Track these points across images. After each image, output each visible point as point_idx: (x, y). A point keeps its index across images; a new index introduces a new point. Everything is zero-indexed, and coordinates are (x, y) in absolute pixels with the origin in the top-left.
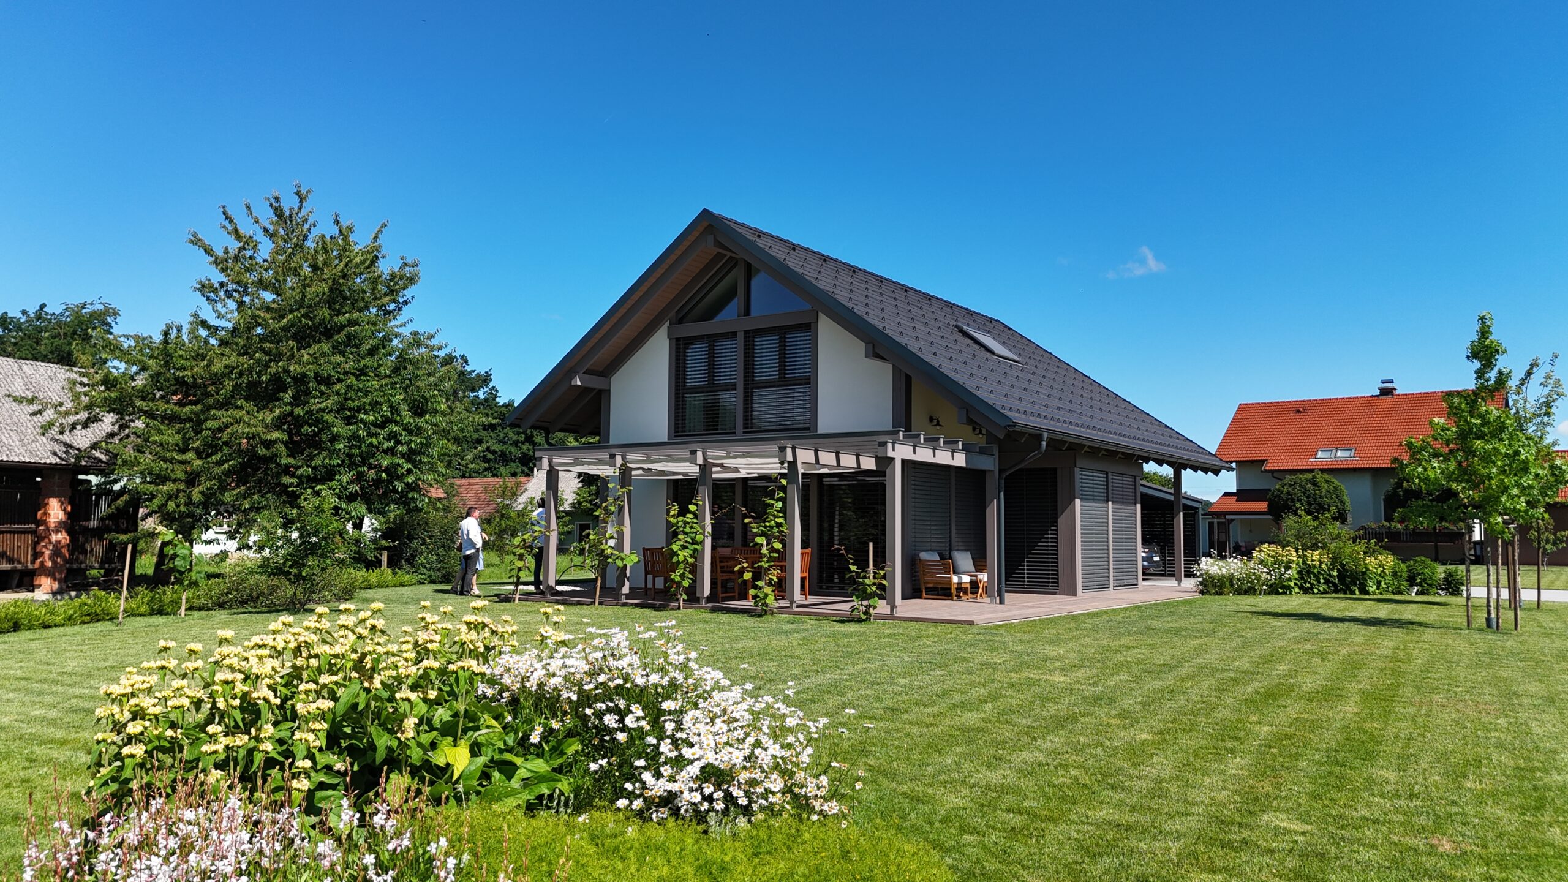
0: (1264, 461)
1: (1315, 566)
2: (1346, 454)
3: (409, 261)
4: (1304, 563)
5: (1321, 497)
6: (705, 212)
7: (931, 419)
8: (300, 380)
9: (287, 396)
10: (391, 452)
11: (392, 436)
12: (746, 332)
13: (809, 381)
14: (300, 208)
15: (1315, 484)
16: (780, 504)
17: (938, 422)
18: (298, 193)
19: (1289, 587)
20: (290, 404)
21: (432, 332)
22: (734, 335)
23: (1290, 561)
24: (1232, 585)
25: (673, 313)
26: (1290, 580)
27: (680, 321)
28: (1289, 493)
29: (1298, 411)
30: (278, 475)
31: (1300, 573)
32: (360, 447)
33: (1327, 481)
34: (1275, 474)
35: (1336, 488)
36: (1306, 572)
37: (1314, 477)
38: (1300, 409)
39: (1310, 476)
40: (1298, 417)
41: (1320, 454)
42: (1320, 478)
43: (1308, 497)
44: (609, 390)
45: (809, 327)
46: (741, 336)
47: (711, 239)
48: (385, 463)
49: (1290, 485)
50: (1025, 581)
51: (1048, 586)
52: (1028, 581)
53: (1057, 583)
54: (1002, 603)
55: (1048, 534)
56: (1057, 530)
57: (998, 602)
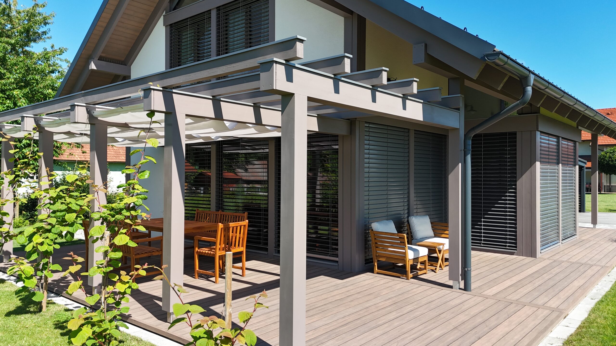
25: (165, 3)
27: (171, 8)
28: (610, 157)
38: (609, 113)
40: (609, 117)
44: (130, 76)
50: (481, 240)
51: (506, 246)
52: (484, 240)
53: (516, 243)
54: (466, 288)
55: (506, 196)
56: (515, 193)
57: (462, 286)
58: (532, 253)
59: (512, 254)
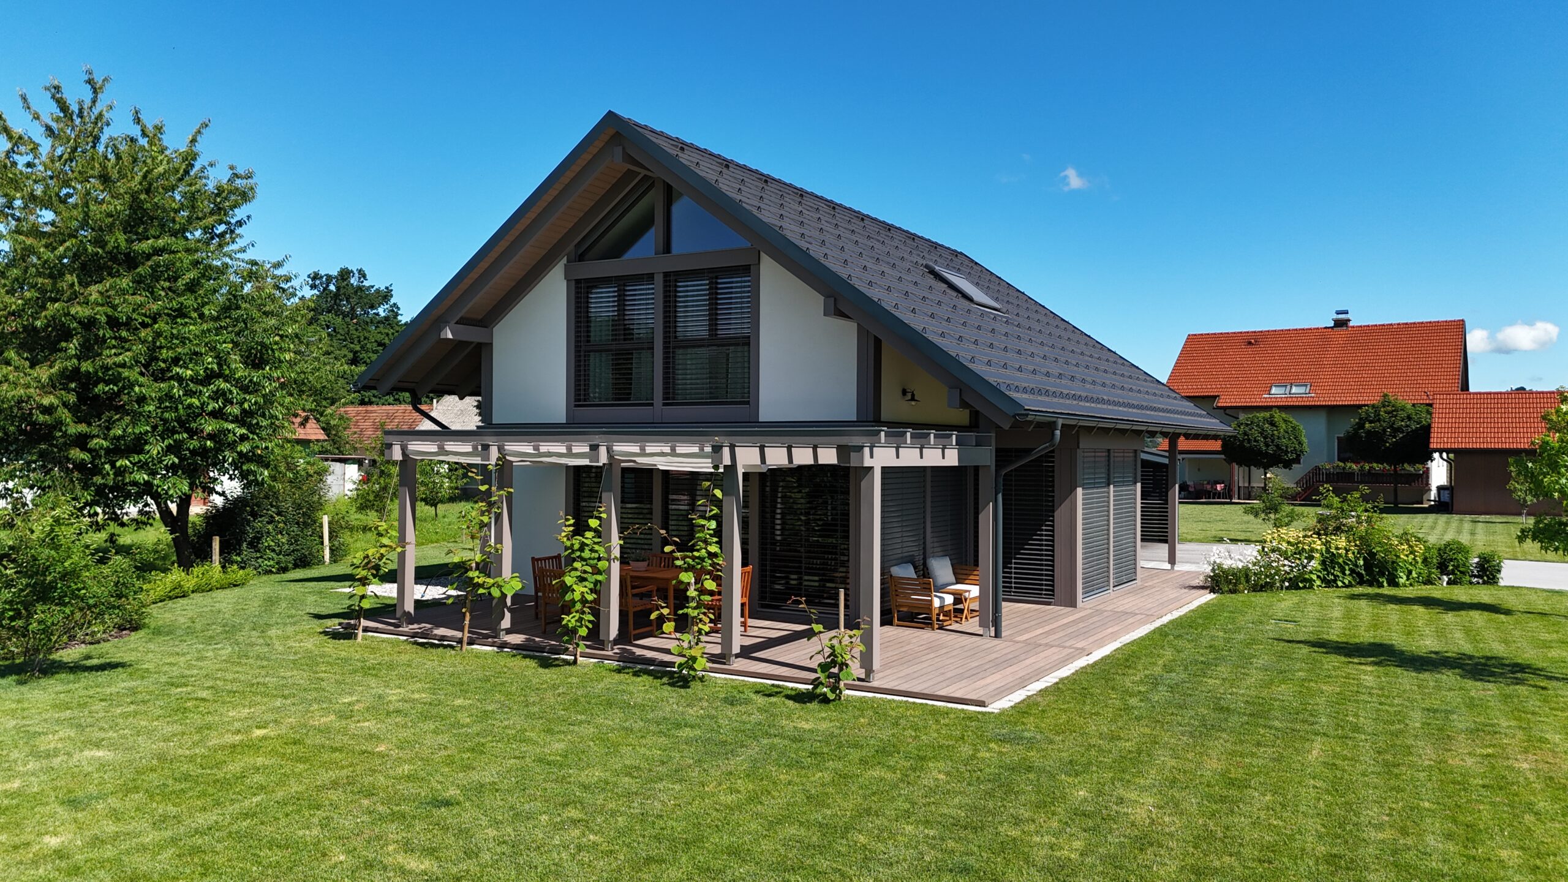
0: (1215, 397)
1: (1340, 555)
2: (1301, 390)
3: (240, 171)
4: (1328, 551)
5: (1279, 438)
6: (610, 114)
7: (904, 392)
8: (89, 324)
9: (73, 346)
10: (217, 414)
11: (218, 395)
12: (666, 275)
13: (747, 343)
14: (94, 102)
15: (1272, 424)
16: (713, 524)
17: (913, 395)
18: (89, 82)
19: (1311, 581)
20: (76, 356)
21: (280, 259)
22: (650, 277)
23: (1312, 550)
24: (1248, 580)
25: (571, 247)
26: (1311, 572)
27: (581, 258)
28: (1245, 434)
29: (1250, 343)
30: (67, 446)
31: (1323, 563)
32: (177, 409)
33: (1285, 421)
34: (1228, 411)
35: (1294, 428)
36: (1330, 561)
37: (1272, 416)
38: (1252, 340)
39: (1267, 414)
40: (1250, 350)
41: (1274, 390)
42: (1278, 416)
43: (1265, 438)
44: (491, 344)
45: (747, 270)
46: (659, 279)
47: (618, 150)
48: (209, 429)
49: (1247, 425)
50: (1011, 587)
51: (1041, 594)
52: (1015, 588)
53: (1053, 591)
54: (997, 635)
55: (1042, 530)
56: (1053, 526)
57: (993, 634)
58: (1072, 603)
59: (1049, 604)
